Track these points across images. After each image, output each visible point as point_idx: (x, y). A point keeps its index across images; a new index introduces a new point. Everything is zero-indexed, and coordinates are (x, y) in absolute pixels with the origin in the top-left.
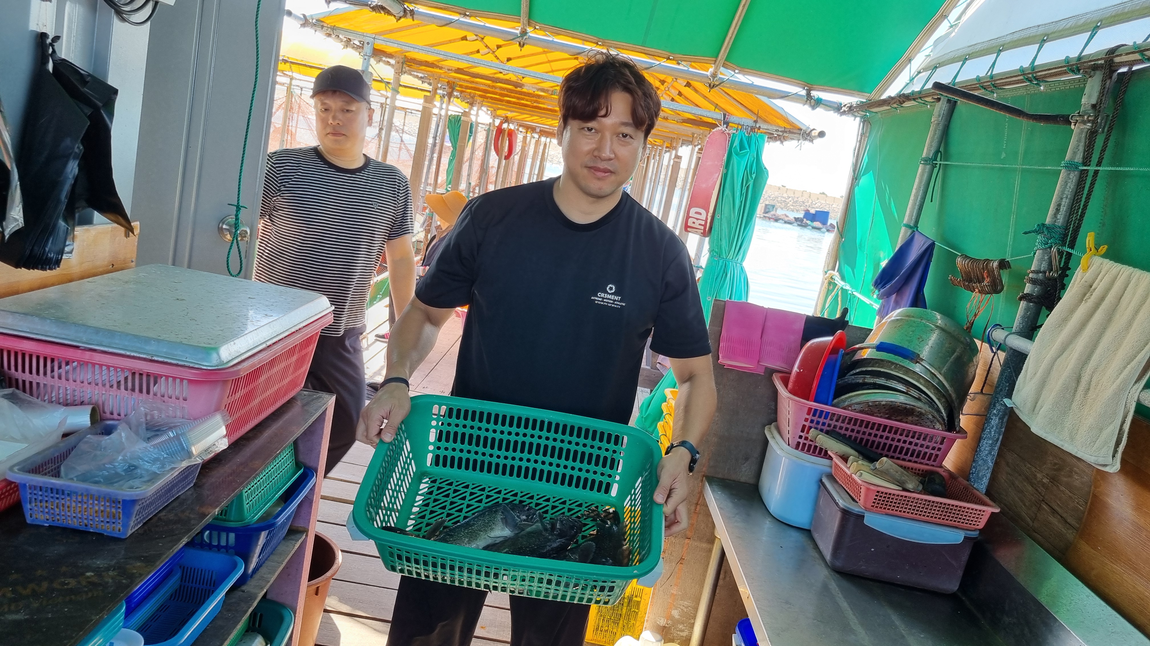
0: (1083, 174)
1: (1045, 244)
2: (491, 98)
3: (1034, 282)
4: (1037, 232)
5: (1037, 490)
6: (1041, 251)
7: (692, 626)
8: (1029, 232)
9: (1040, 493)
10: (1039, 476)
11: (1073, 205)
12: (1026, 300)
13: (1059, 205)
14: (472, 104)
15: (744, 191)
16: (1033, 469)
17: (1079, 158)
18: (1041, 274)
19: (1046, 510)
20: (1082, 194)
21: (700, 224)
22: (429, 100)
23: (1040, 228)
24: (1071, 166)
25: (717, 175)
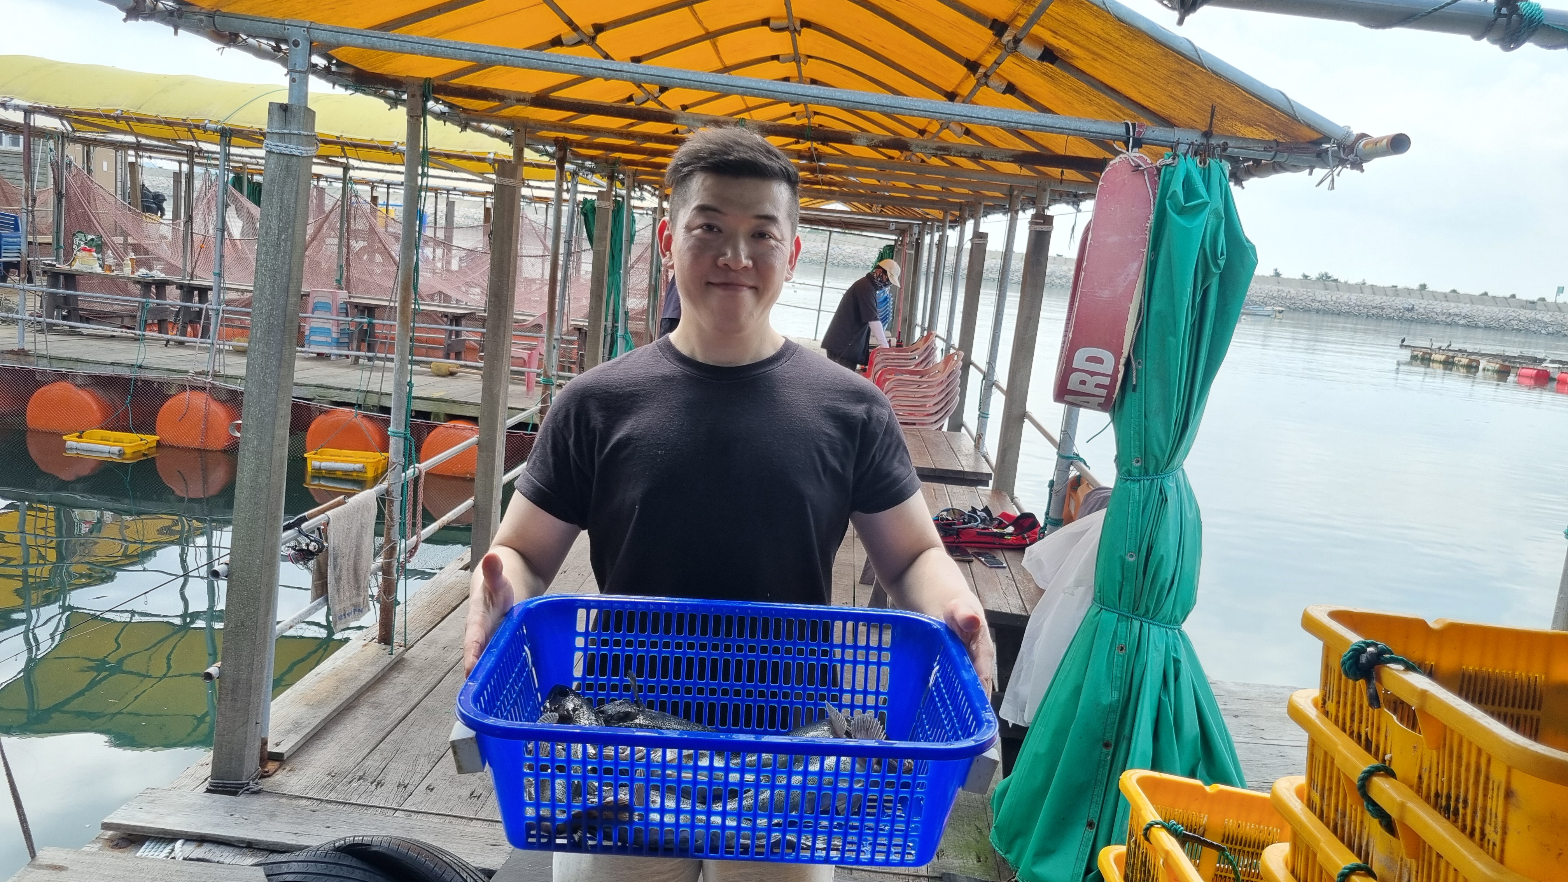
14: (611, 178)
15: (1198, 298)
22: (507, 171)
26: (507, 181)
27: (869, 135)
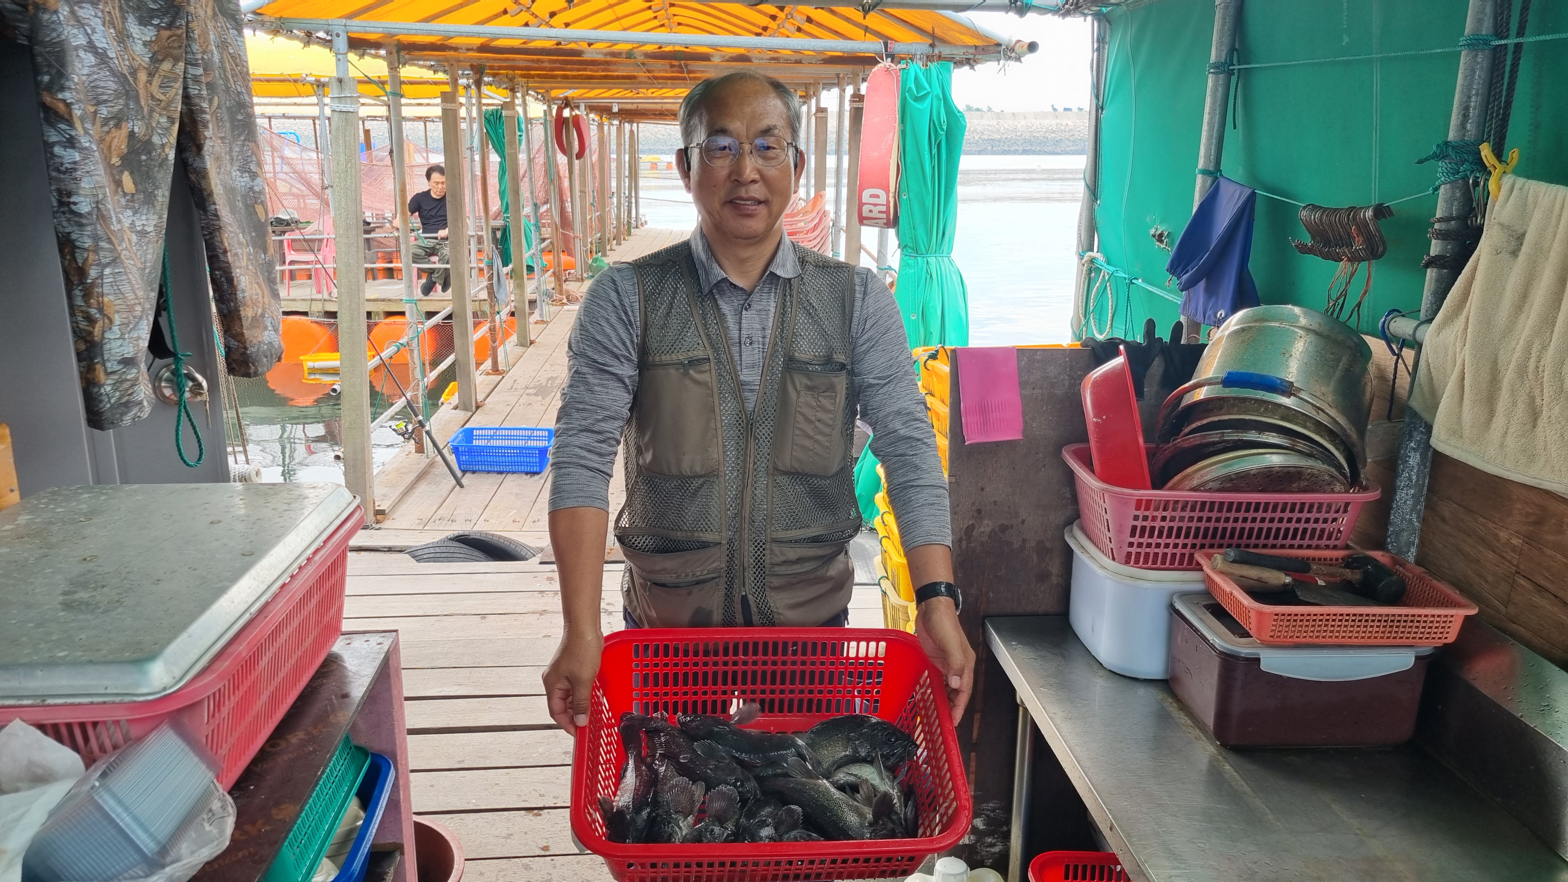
0: (1497, 54)
1: (1454, 175)
2: (539, 76)
3: (1443, 235)
4: (1437, 157)
5: (1503, 557)
6: (1448, 186)
7: (1007, 836)
8: (1427, 159)
9: (1510, 562)
10: (1503, 535)
11: (1488, 104)
12: (1436, 266)
13: (1467, 109)
14: (513, 90)
15: (935, 151)
16: (1491, 525)
17: (1487, 28)
18: (1453, 222)
19: (1522, 586)
20: (1502, 85)
21: (880, 212)
22: (448, 98)
23: (1442, 150)
24: (1476, 44)
25: (892, 134)
26: (449, 106)
27: (722, 53)
